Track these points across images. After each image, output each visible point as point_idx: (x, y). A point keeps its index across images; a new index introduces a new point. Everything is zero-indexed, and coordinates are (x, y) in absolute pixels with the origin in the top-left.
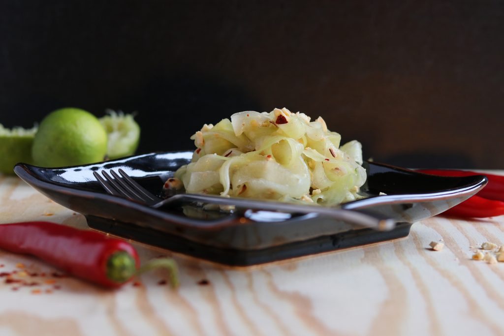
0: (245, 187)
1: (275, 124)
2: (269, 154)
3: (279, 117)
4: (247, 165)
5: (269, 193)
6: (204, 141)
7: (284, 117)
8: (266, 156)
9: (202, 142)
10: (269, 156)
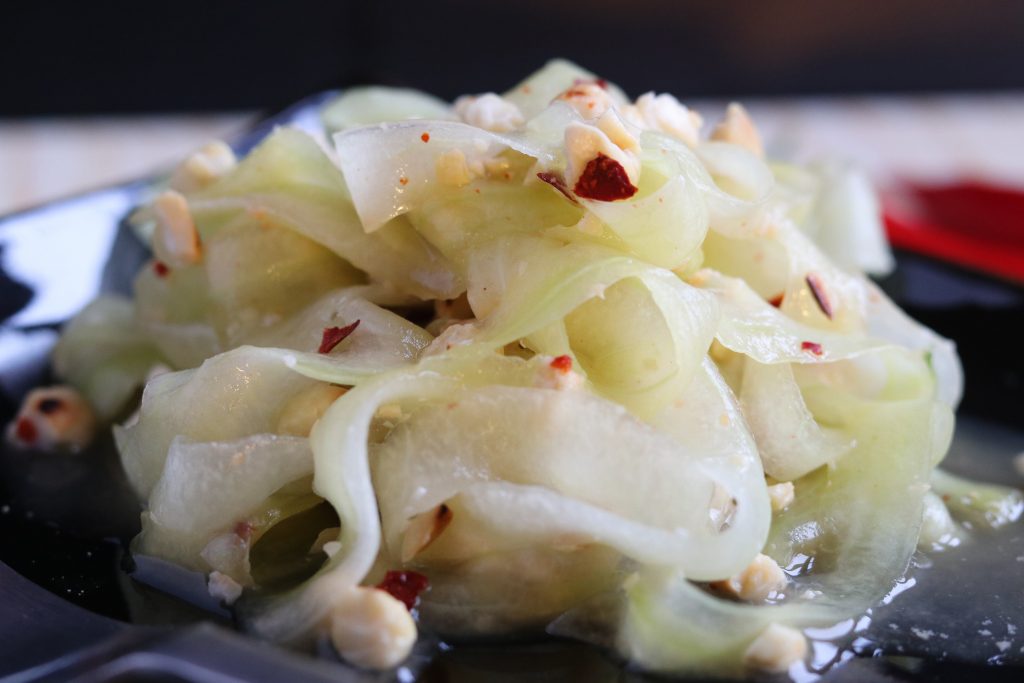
0: (443, 514)
1: (573, 194)
2: (559, 354)
3: (590, 164)
4: (451, 406)
5: (573, 548)
6: (199, 244)
7: (615, 165)
8: (548, 359)
9: (189, 248)
10: (561, 363)
